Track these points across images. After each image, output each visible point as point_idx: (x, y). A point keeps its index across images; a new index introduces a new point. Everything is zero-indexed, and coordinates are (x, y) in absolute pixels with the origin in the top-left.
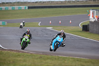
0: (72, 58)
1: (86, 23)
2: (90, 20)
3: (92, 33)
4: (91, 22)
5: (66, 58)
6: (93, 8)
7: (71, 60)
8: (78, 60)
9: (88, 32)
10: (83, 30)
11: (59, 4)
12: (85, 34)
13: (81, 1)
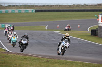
0: (80, 63)
1: (94, 27)
2: (99, 25)
5: (74, 63)
7: (79, 65)
9: (97, 37)
10: (92, 34)
12: (94, 38)
13: (90, 5)
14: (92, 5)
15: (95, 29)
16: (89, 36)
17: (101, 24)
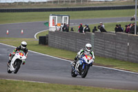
0: (25, 83)
1: (43, 33)
2: (50, 30)
3: (53, 47)
4: (50, 32)
5: (17, 82)
6: (53, 13)
7: (24, 85)
8: (33, 86)
9: (47, 46)
10: (40, 43)
11: (7, 6)
12: (43, 48)
13: (37, 3)
14: (40, 3)
15: (45, 35)
16: (36, 45)
17: (52, 28)
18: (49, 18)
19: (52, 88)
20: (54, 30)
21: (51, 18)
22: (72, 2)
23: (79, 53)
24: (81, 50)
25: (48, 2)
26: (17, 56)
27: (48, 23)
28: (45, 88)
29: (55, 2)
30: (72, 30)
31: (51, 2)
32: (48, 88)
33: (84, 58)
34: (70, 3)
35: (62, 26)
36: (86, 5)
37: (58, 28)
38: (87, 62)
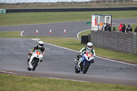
0: (67, 81)
2: (92, 29)
4: (92, 32)
6: (96, 12)
7: (66, 83)
11: (50, 6)
13: (79, 3)
15: (87, 35)
17: (95, 28)
18: (91, 18)
19: (94, 87)
20: (96, 29)
21: (94, 17)
22: (114, 2)
23: (81, 51)
24: (83, 49)
25: (91, 2)
26: (35, 55)
27: (90, 23)
28: (86, 86)
29: (97, 2)
30: (114, 29)
31: (93, 2)
32: (90, 86)
33: (85, 55)
34: (112, 3)
35: (105, 25)
36: (129, 5)
37: (100, 27)
38: (87, 59)
